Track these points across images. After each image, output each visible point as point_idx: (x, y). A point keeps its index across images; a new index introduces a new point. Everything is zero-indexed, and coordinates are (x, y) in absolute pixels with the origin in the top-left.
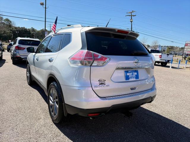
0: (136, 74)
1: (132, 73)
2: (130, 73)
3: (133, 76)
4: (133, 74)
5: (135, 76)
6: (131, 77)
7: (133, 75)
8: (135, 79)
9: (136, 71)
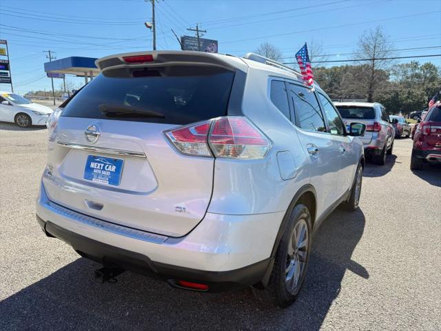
0: (113, 169)
1: (102, 165)
2: (99, 165)
3: (104, 173)
4: (104, 167)
5: (109, 174)
6: (98, 175)
7: (104, 169)
8: (106, 183)
9: (116, 160)
